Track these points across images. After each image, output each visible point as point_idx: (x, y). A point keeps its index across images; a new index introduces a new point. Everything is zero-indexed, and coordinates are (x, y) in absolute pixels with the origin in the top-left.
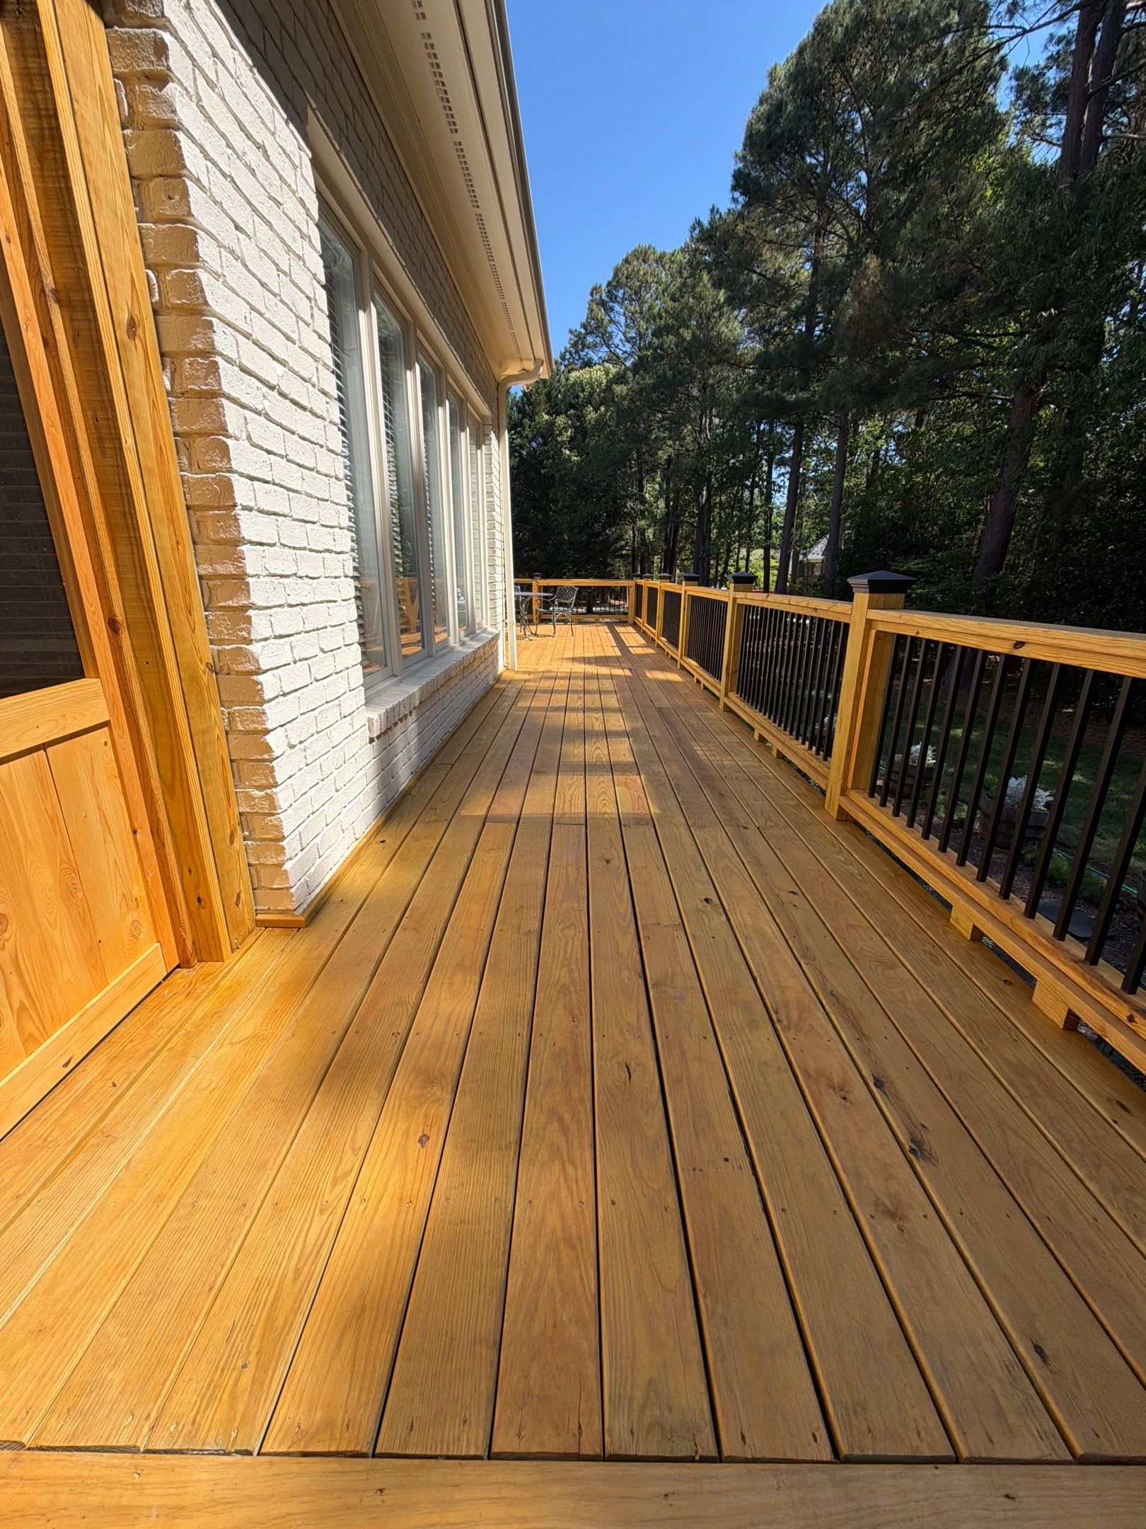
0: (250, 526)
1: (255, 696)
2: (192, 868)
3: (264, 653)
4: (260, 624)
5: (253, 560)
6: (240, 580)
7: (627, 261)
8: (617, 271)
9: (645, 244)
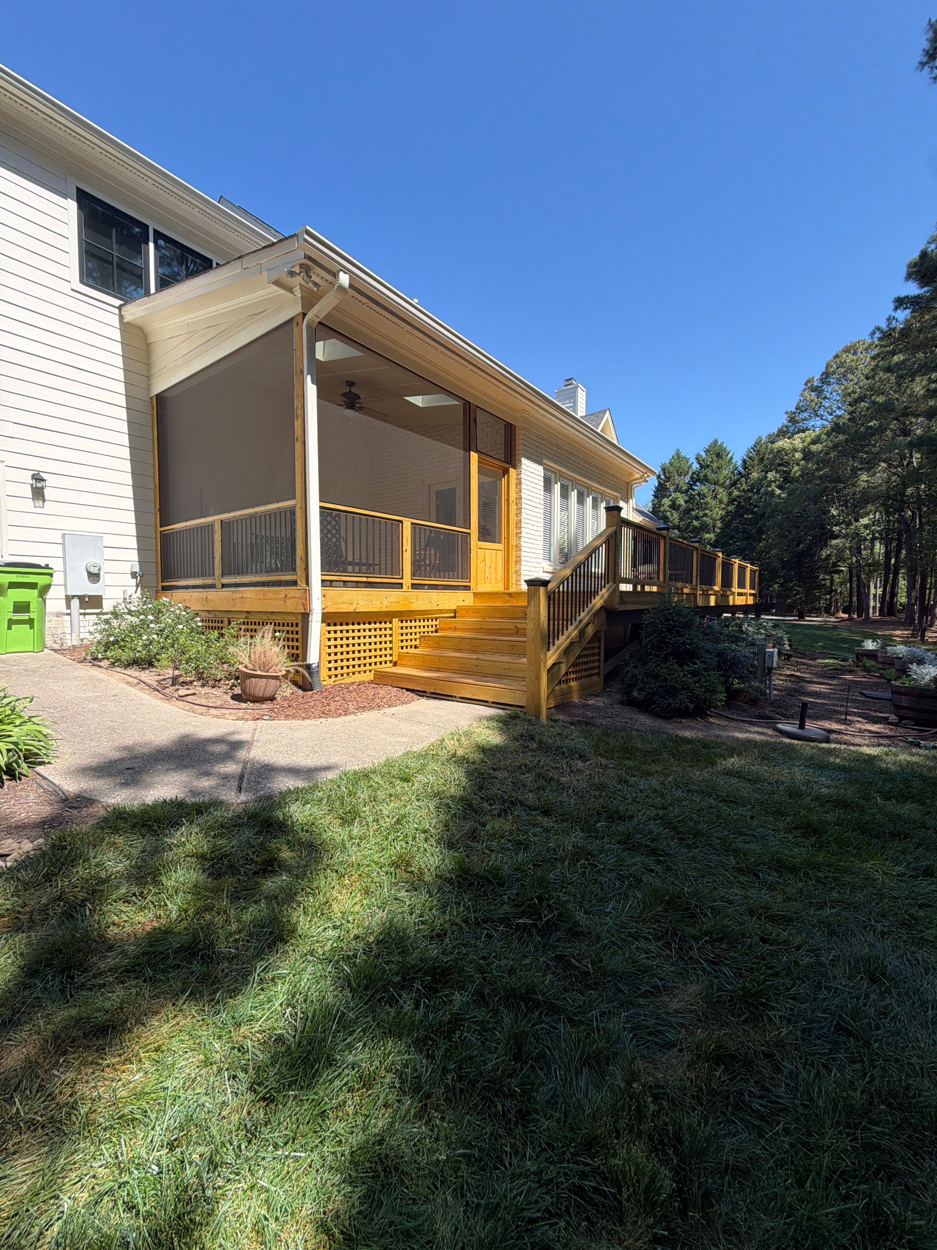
0: (523, 525)
1: (520, 550)
2: (508, 574)
3: (523, 544)
4: (523, 539)
5: (523, 530)
6: (521, 533)
7: (837, 356)
8: (828, 366)
9: (855, 340)
